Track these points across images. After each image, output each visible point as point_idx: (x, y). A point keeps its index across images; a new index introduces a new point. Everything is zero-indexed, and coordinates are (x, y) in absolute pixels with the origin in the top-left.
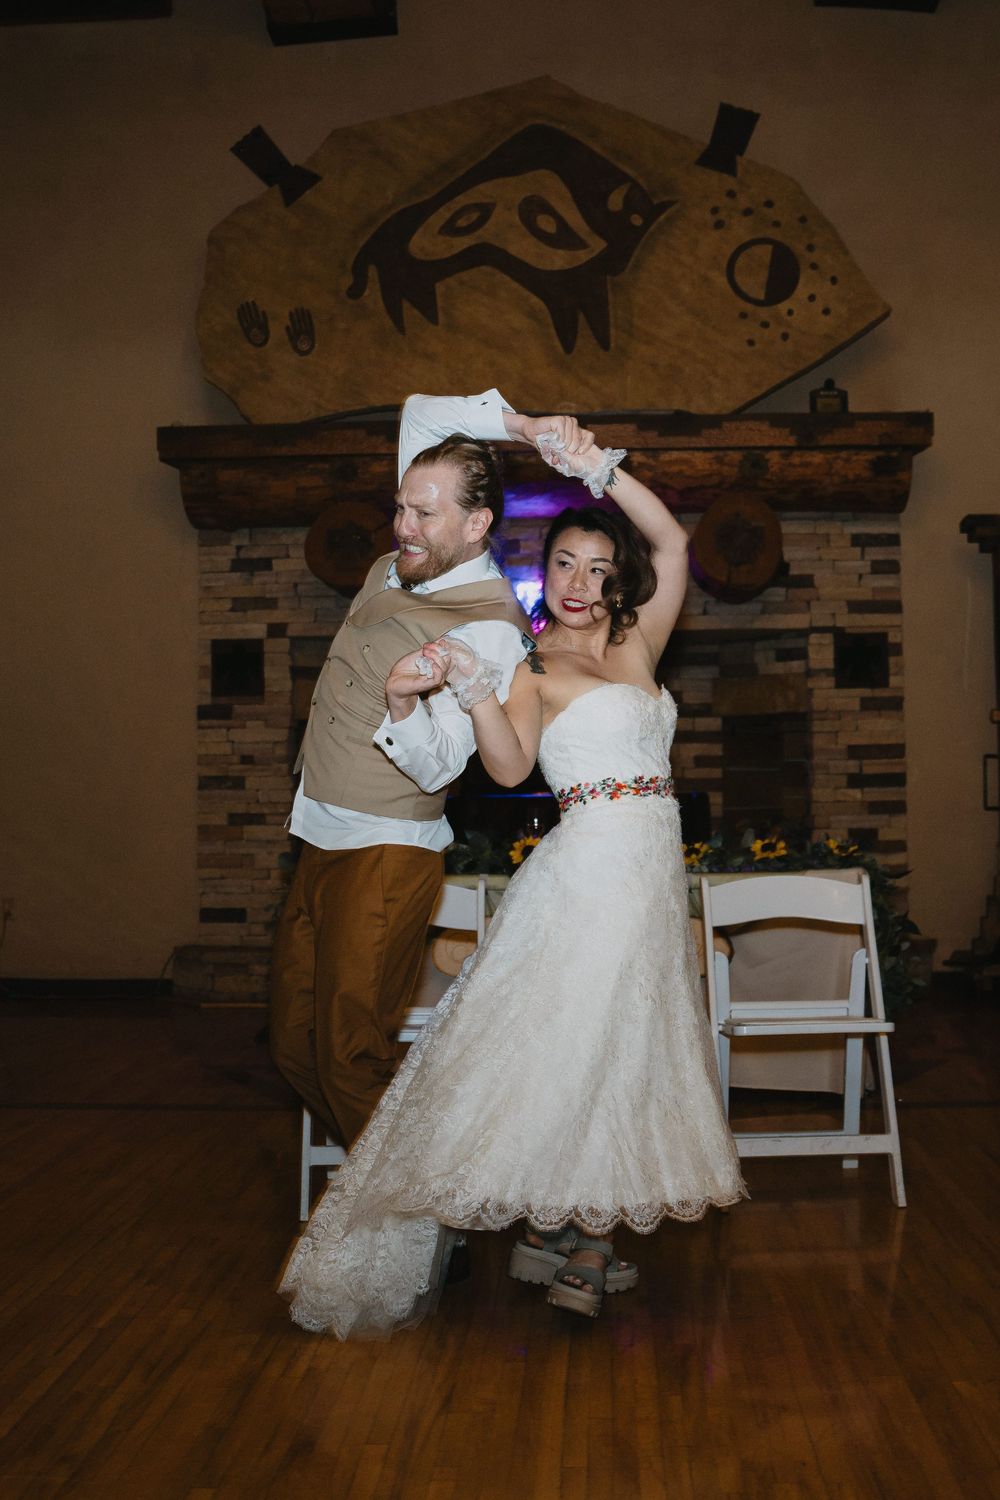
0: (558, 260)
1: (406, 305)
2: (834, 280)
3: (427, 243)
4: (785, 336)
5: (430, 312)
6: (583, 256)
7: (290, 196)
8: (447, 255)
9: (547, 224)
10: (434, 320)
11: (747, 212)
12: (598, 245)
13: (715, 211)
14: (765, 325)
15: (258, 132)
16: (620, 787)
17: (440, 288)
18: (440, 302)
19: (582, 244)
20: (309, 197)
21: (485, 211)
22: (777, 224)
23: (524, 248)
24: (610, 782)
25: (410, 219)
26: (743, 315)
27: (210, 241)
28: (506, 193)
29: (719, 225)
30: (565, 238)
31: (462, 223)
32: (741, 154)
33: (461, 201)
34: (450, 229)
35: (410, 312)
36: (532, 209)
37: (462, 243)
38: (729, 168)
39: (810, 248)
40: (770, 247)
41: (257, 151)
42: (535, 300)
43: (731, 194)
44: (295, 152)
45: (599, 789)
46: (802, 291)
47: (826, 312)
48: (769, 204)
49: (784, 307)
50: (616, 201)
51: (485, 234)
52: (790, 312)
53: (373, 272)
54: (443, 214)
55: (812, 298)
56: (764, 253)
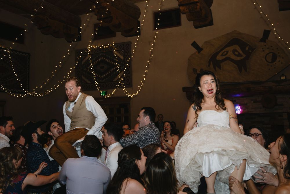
0: (238, 59)
1: (216, 67)
2: (283, 58)
3: (219, 58)
4: (275, 68)
5: (220, 68)
6: (242, 58)
7: (199, 52)
8: (222, 59)
9: (237, 53)
10: (220, 69)
11: (268, 48)
12: (244, 56)
13: (263, 49)
14: (272, 66)
15: (194, 42)
17: (221, 64)
18: (221, 66)
19: (242, 56)
20: (202, 52)
21: (227, 52)
22: (273, 50)
26: (268, 65)
27: (188, 60)
28: (230, 49)
29: (263, 51)
30: (239, 55)
31: (224, 54)
33: (224, 51)
34: (222, 55)
35: (217, 68)
36: (234, 51)
37: (224, 57)
38: (265, 41)
39: (279, 53)
40: (272, 54)
41: (194, 45)
42: (235, 65)
43: (265, 46)
47: (282, 63)
48: (272, 47)
50: (247, 49)
51: (228, 55)
52: (276, 64)
53: (211, 62)
54: (221, 53)
56: (271, 54)
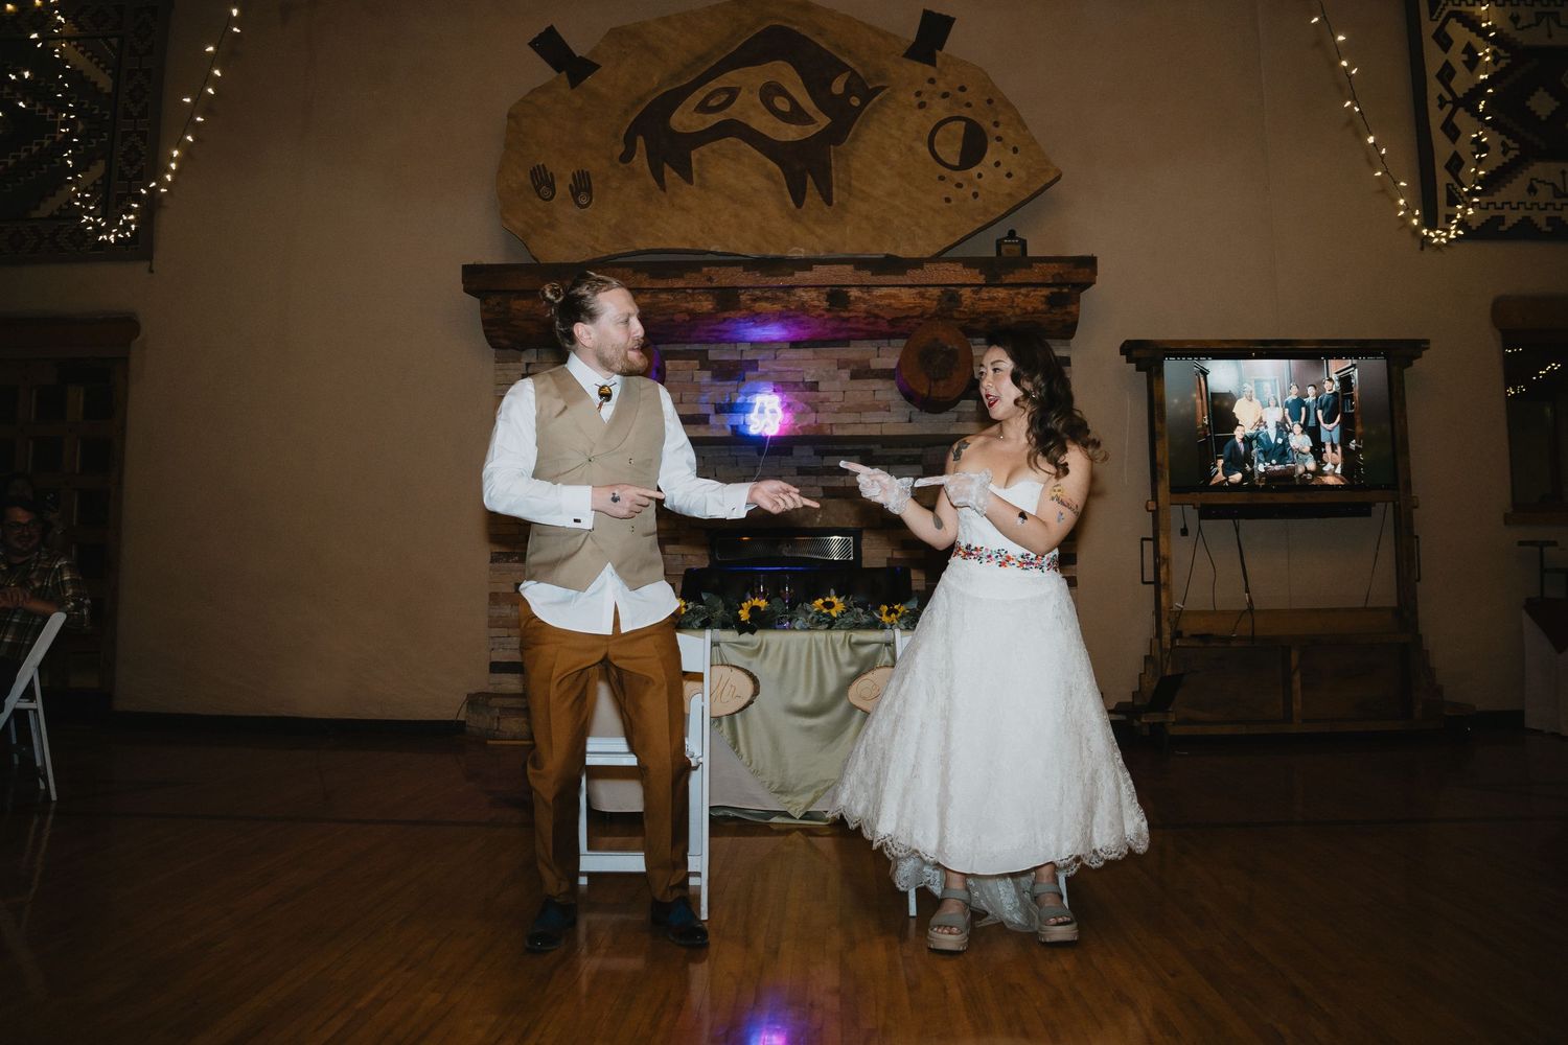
16: (1008, 559)
23: (762, 122)
24: (1003, 553)
25: (671, 100)
32: (941, 49)
44: (580, 47)
45: (993, 557)
46: (989, 158)
49: (974, 171)
55: (997, 164)
